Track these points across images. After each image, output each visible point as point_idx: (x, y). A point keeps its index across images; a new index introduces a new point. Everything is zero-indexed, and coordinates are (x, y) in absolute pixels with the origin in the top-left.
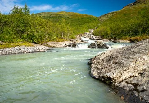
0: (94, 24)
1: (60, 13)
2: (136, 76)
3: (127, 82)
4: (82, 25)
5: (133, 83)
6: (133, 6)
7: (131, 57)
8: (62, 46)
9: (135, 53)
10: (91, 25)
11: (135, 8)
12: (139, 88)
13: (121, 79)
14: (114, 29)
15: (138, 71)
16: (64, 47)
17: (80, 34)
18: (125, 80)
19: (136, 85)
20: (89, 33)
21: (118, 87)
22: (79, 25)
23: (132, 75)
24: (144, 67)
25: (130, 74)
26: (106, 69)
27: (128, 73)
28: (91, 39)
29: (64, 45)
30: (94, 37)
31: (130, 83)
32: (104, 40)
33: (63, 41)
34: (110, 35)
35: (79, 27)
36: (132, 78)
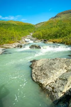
0: (32, 29)
1: (10, 21)
2: (53, 82)
3: (49, 86)
4: (25, 30)
5: (52, 86)
6: (55, 19)
7: (52, 71)
8: (13, 47)
9: (53, 69)
10: (31, 30)
11: (56, 20)
12: (54, 90)
13: (47, 84)
14: (44, 33)
15: (54, 79)
16: (14, 48)
17: (24, 36)
18: (48, 84)
19: (53, 88)
20: (29, 35)
21: (45, 88)
22: (23, 30)
23: (52, 82)
24: (57, 78)
25: (51, 81)
26: (39, 76)
27: (50, 81)
28: (31, 40)
29: (14, 46)
30: (33, 38)
31: (51, 87)
32: (39, 40)
33: (14, 43)
34: (42, 38)
35: (23, 32)
36: (52, 83)
